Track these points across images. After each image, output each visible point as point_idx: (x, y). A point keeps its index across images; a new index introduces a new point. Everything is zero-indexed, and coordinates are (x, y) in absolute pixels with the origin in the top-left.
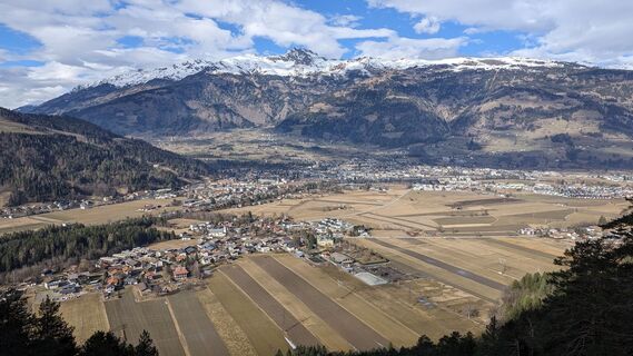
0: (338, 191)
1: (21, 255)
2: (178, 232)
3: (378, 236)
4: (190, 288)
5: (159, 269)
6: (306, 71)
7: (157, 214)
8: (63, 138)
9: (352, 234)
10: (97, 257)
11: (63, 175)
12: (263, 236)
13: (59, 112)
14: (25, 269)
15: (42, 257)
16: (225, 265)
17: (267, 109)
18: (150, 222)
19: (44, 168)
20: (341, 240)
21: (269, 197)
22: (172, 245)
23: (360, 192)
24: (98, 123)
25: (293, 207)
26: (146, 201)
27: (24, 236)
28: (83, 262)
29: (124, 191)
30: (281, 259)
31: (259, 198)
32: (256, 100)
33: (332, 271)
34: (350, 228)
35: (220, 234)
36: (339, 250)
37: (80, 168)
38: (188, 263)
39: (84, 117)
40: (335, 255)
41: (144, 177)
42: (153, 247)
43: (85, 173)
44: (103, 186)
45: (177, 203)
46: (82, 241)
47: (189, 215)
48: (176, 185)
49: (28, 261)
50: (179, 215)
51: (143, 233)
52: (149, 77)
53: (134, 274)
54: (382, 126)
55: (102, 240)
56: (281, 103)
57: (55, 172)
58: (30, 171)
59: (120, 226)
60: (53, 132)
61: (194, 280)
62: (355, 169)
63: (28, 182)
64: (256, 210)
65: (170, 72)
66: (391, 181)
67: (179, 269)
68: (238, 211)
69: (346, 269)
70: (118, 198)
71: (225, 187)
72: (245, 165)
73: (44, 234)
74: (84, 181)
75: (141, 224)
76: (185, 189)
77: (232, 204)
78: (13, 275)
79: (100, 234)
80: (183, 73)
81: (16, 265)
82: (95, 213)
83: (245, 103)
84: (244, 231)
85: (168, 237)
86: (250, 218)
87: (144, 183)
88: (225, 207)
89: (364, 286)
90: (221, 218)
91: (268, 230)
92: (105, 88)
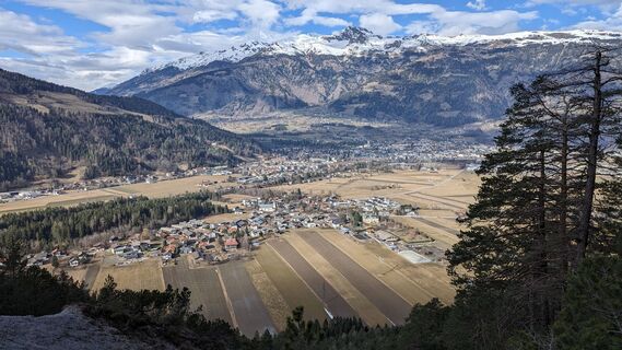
0: (387, 171)
1: (92, 224)
2: (231, 207)
3: (425, 215)
4: (239, 258)
5: (212, 240)
6: (360, 49)
7: (213, 189)
8: (130, 118)
9: (398, 213)
10: (158, 227)
11: (132, 152)
12: (310, 212)
13: (129, 94)
14: (95, 235)
15: (111, 225)
16: (273, 238)
17: (321, 88)
18: (206, 196)
19: (114, 146)
20: (387, 219)
21: (318, 175)
22: (225, 218)
23: (410, 172)
24: (163, 104)
25: (341, 186)
26: (204, 177)
27: (96, 206)
28: (145, 231)
29: (184, 167)
30: (326, 235)
31: (309, 176)
32: (310, 81)
33: (375, 248)
34: (396, 207)
35: (270, 209)
36: (384, 228)
37: (145, 146)
38: (238, 235)
39: (152, 99)
40: (379, 233)
41: (203, 155)
42: (207, 220)
43: (150, 150)
44: (166, 162)
45: (231, 180)
46: (145, 212)
47: (243, 191)
48: (232, 162)
49: (98, 228)
50: (233, 191)
51: (199, 207)
52: (210, 59)
53: (189, 243)
54: (437, 105)
55: (162, 211)
56: (335, 83)
57: (124, 149)
58: (103, 148)
59: (179, 200)
60: (122, 112)
61: (243, 252)
62: (406, 149)
63: (101, 158)
64: (305, 188)
65: (229, 55)
66: (444, 161)
67: (230, 240)
68: (288, 188)
69: (389, 247)
70: (178, 173)
71: (278, 165)
72: (297, 144)
73: (113, 204)
74: (149, 157)
75: (198, 198)
76: (240, 166)
77: (283, 181)
78: (85, 240)
79: (161, 206)
80: (242, 55)
81: (88, 232)
82: (159, 187)
83: (299, 83)
84: (292, 207)
85: (222, 211)
86: (299, 195)
87: (203, 160)
88: (276, 184)
89: (407, 264)
90: (272, 194)
91: (316, 207)
92: (170, 70)
